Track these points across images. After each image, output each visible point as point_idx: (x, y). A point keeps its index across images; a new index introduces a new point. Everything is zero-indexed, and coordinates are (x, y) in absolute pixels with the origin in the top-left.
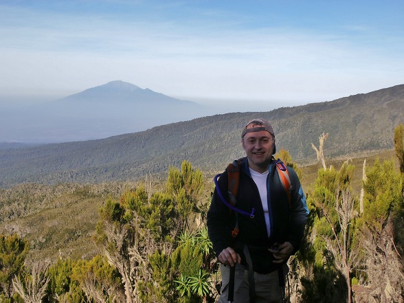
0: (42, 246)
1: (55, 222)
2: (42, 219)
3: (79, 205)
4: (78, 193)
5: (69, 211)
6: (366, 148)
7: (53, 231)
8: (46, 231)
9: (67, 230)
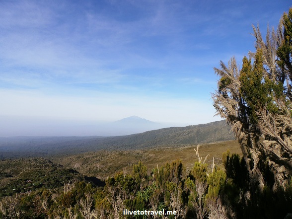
0: (106, 172)
1: (111, 164)
2: (107, 163)
3: (119, 158)
4: (119, 154)
5: (116, 160)
6: (219, 140)
7: (111, 167)
8: (108, 167)
9: (115, 167)
